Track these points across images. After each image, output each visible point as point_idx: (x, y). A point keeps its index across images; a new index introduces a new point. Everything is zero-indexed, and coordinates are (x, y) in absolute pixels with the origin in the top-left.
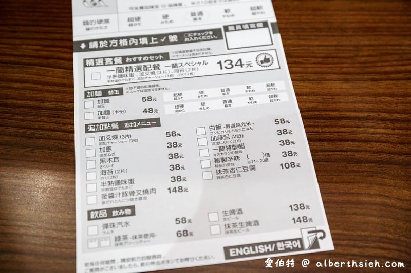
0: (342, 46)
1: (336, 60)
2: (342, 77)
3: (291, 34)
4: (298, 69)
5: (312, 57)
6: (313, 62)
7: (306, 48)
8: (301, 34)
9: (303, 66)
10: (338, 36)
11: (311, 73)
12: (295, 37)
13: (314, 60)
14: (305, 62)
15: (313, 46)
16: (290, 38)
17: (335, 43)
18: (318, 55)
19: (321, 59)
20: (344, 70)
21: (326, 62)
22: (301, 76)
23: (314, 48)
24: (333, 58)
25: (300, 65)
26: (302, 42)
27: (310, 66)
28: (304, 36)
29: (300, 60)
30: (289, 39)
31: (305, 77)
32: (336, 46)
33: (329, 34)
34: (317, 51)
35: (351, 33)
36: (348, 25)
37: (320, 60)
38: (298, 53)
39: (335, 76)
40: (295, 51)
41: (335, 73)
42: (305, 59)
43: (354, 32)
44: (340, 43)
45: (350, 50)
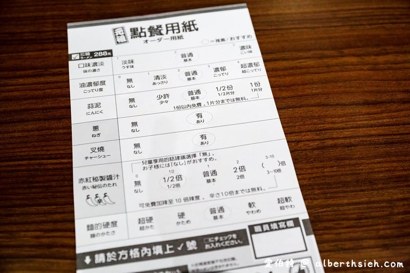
0: (374, 202)
1: (370, 221)
2: (381, 242)
3: (317, 192)
4: (330, 236)
5: (343, 219)
6: (345, 225)
7: (336, 208)
8: (327, 191)
9: (335, 231)
10: (368, 190)
11: (346, 240)
12: (322, 196)
13: (346, 223)
14: (337, 226)
15: (342, 205)
16: (316, 197)
17: (365, 199)
18: (350, 216)
19: (354, 221)
20: (382, 233)
21: (359, 224)
22: (336, 245)
23: (344, 208)
24: (366, 218)
25: (332, 231)
26: (330, 202)
27: (343, 231)
28: (331, 193)
29: (331, 224)
30: (315, 199)
31: (340, 246)
32: (367, 203)
33: (358, 188)
34: (348, 212)
35: (380, 186)
36: (376, 176)
37: (352, 222)
38: (328, 215)
39: (372, 242)
40: (324, 214)
41: (371, 238)
42: (336, 222)
43: (383, 184)
44: (372, 199)
45: (383, 207)
